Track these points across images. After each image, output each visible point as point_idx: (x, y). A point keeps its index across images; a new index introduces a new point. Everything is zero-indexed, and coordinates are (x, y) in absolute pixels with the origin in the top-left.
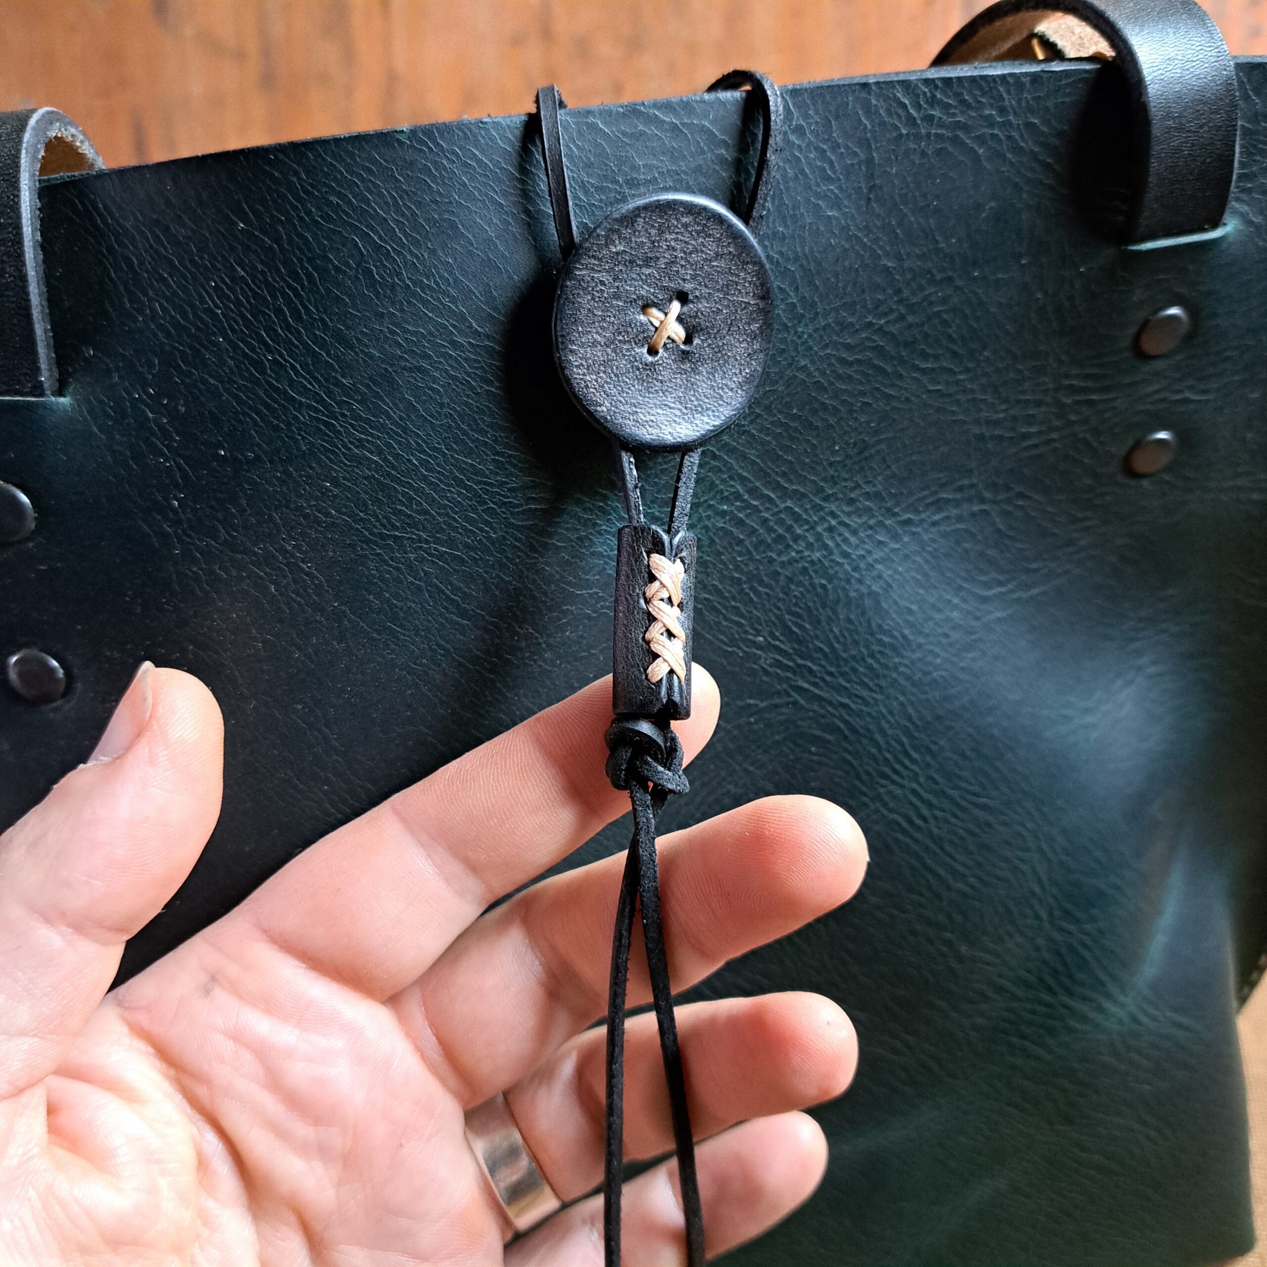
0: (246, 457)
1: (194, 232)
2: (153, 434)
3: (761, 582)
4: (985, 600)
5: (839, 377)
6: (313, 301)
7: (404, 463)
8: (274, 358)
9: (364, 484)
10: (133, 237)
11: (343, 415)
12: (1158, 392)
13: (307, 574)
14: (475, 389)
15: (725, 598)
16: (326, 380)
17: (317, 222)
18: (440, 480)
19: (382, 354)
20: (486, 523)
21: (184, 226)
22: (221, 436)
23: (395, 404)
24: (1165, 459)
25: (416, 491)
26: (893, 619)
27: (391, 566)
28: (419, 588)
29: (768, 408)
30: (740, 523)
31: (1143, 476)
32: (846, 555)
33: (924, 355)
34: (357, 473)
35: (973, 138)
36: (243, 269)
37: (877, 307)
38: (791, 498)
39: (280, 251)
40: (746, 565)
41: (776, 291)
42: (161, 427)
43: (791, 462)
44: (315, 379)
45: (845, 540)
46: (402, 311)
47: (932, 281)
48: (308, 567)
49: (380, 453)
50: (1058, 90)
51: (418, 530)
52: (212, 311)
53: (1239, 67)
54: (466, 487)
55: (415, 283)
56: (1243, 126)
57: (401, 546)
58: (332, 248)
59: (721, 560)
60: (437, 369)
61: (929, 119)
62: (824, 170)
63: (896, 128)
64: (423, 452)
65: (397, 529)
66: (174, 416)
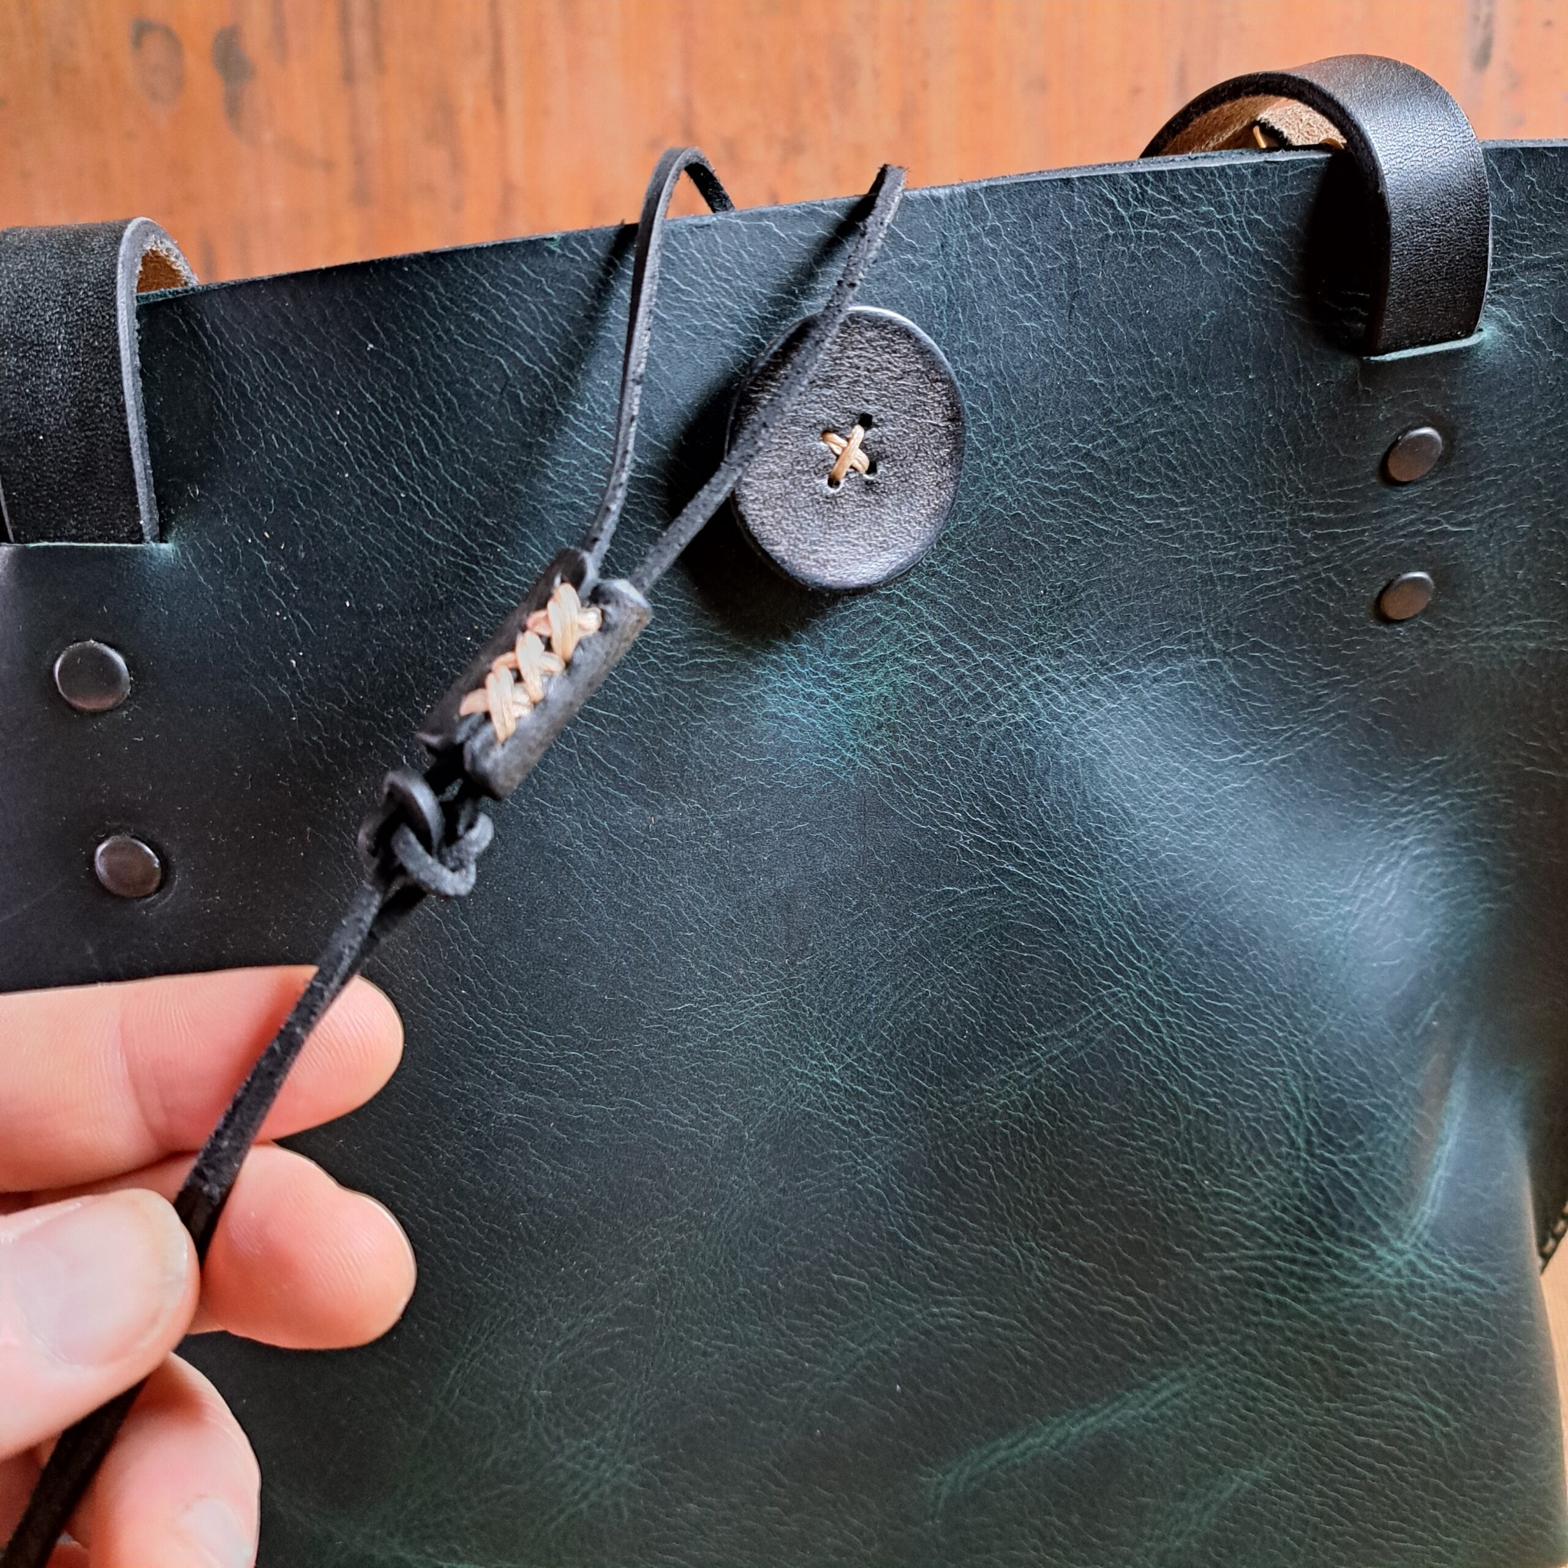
0: (374, 608)
1: (316, 353)
2: (268, 583)
3: (957, 748)
4: (1219, 768)
5: (1042, 511)
6: (452, 430)
8: (407, 495)
10: (246, 360)
11: (486, 560)
12: (1411, 523)
15: (917, 767)
16: (468, 520)
17: (456, 341)
19: (530, 489)
20: (647, 680)
21: (304, 347)
22: (346, 585)
24: (1423, 601)
26: (1111, 791)
28: (571, 756)
29: (960, 546)
30: (933, 679)
31: (1400, 622)
32: (1056, 717)
33: (1139, 485)
35: (1190, 239)
36: (372, 395)
37: (1083, 430)
38: (990, 650)
39: (415, 375)
40: (940, 728)
41: (968, 411)
42: (277, 576)
43: (989, 609)
44: (454, 518)
45: (1054, 699)
46: (552, 441)
47: (1147, 400)
50: (1285, 183)
52: (336, 443)
53: (1487, 152)
55: (567, 409)
56: (1495, 220)
58: (472, 371)
59: (912, 722)
61: (1139, 218)
62: (1020, 274)
63: (1102, 228)
66: (292, 562)
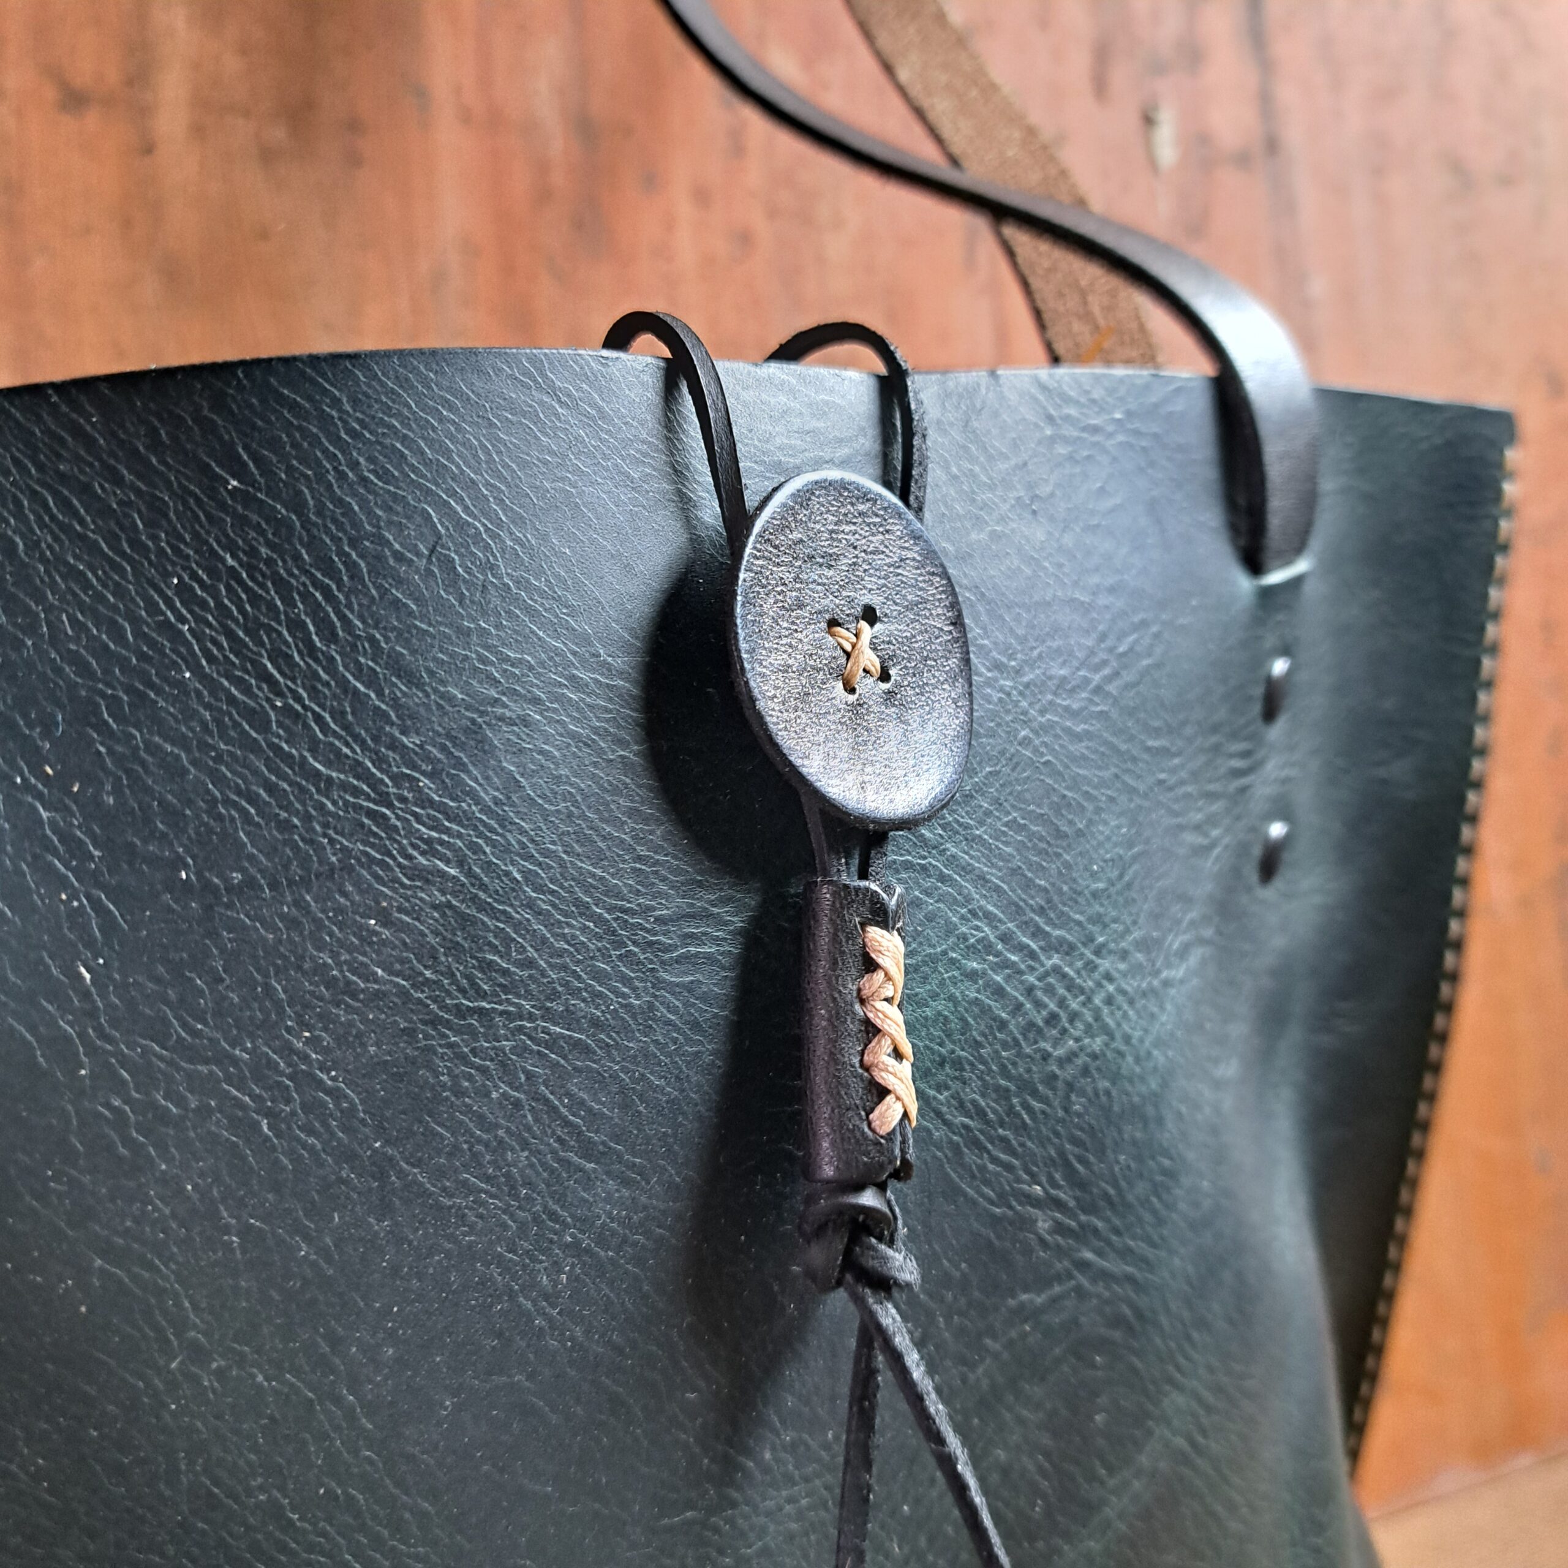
0: (226, 880)
1: (140, 493)
2: (48, 847)
3: (1034, 1093)
5: (1072, 757)
6: (356, 607)
7: (499, 877)
8: (286, 704)
9: (433, 918)
11: (403, 799)
13: (328, 1092)
14: (605, 753)
15: (988, 1122)
16: (376, 739)
17: (367, 480)
18: (554, 906)
19: (467, 695)
20: (626, 980)
21: (121, 483)
22: (182, 845)
23: (487, 778)
25: (517, 926)
27: (472, 1066)
28: (517, 1104)
30: (999, 992)
34: (421, 899)
36: (233, 555)
38: (1058, 952)
39: (303, 527)
40: (1014, 1064)
42: (65, 836)
43: (1045, 890)
44: (356, 737)
46: (499, 626)
48: (333, 1079)
49: (461, 863)
51: (519, 996)
52: (171, 626)
54: (592, 917)
55: (517, 582)
57: (491, 1026)
58: (389, 523)
59: (980, 1055)
60: (551, 721)
63: (1039, 427)
64: (529, 857)
65: (484, 996)
66: (93, 810)
